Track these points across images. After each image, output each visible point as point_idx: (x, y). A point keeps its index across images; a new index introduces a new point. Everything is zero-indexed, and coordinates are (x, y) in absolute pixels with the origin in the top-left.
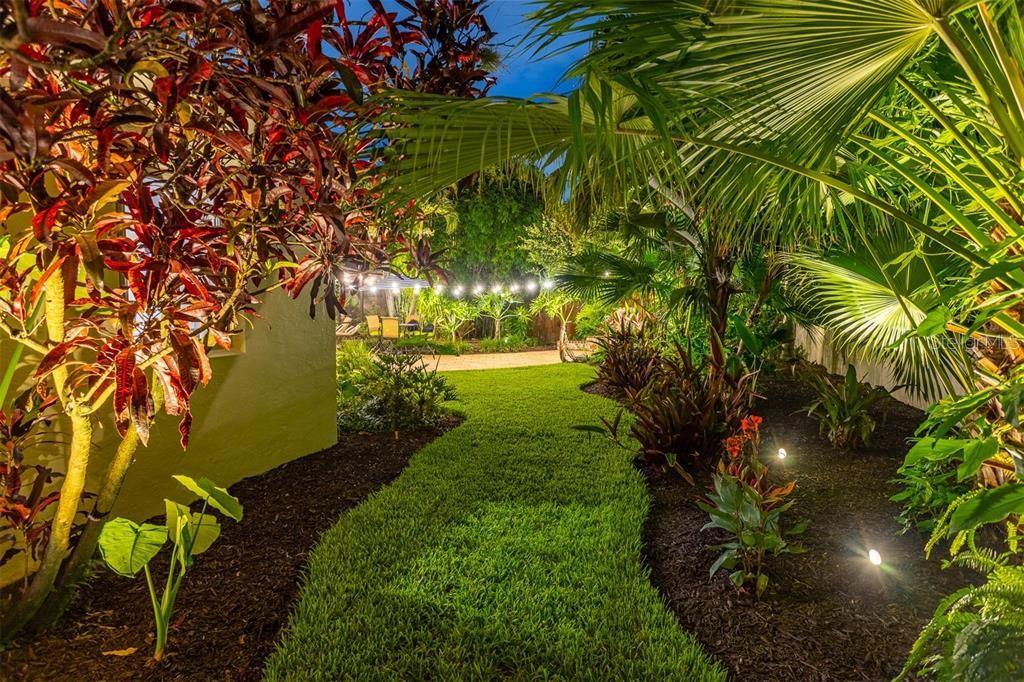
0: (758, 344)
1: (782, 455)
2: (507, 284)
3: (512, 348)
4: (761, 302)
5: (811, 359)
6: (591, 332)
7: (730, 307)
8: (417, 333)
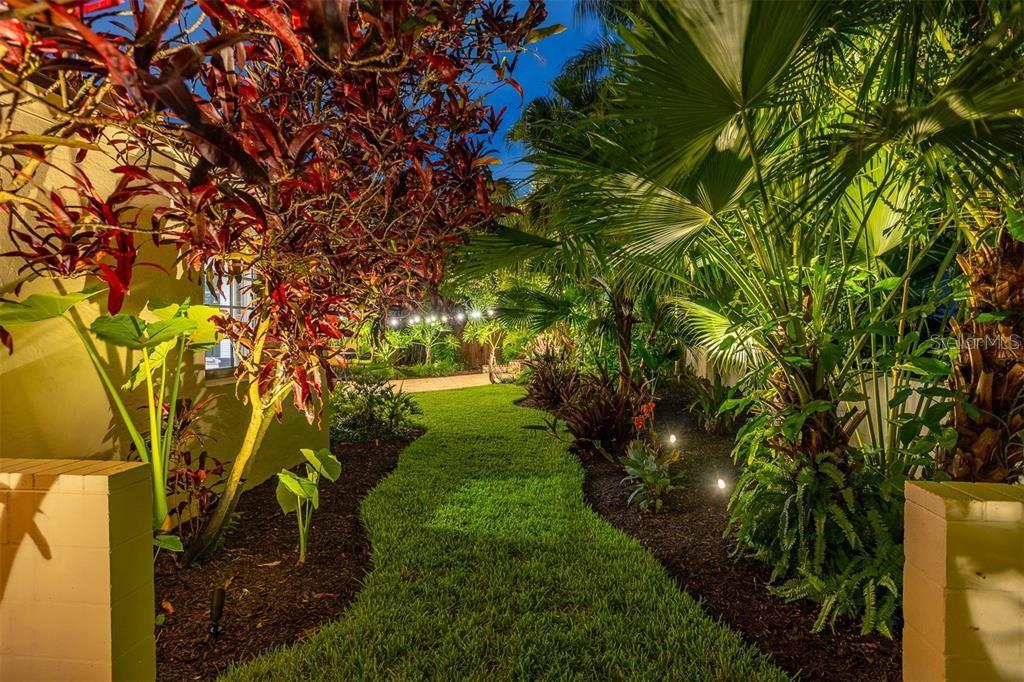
0: (654, 361)
1: (673, 439)
2: (440, 316)
3: (442, 373)
4: (656, 329)
5: (699, 375)
6: (514, 356)
7: (633, 333)
8: (356, 361)
